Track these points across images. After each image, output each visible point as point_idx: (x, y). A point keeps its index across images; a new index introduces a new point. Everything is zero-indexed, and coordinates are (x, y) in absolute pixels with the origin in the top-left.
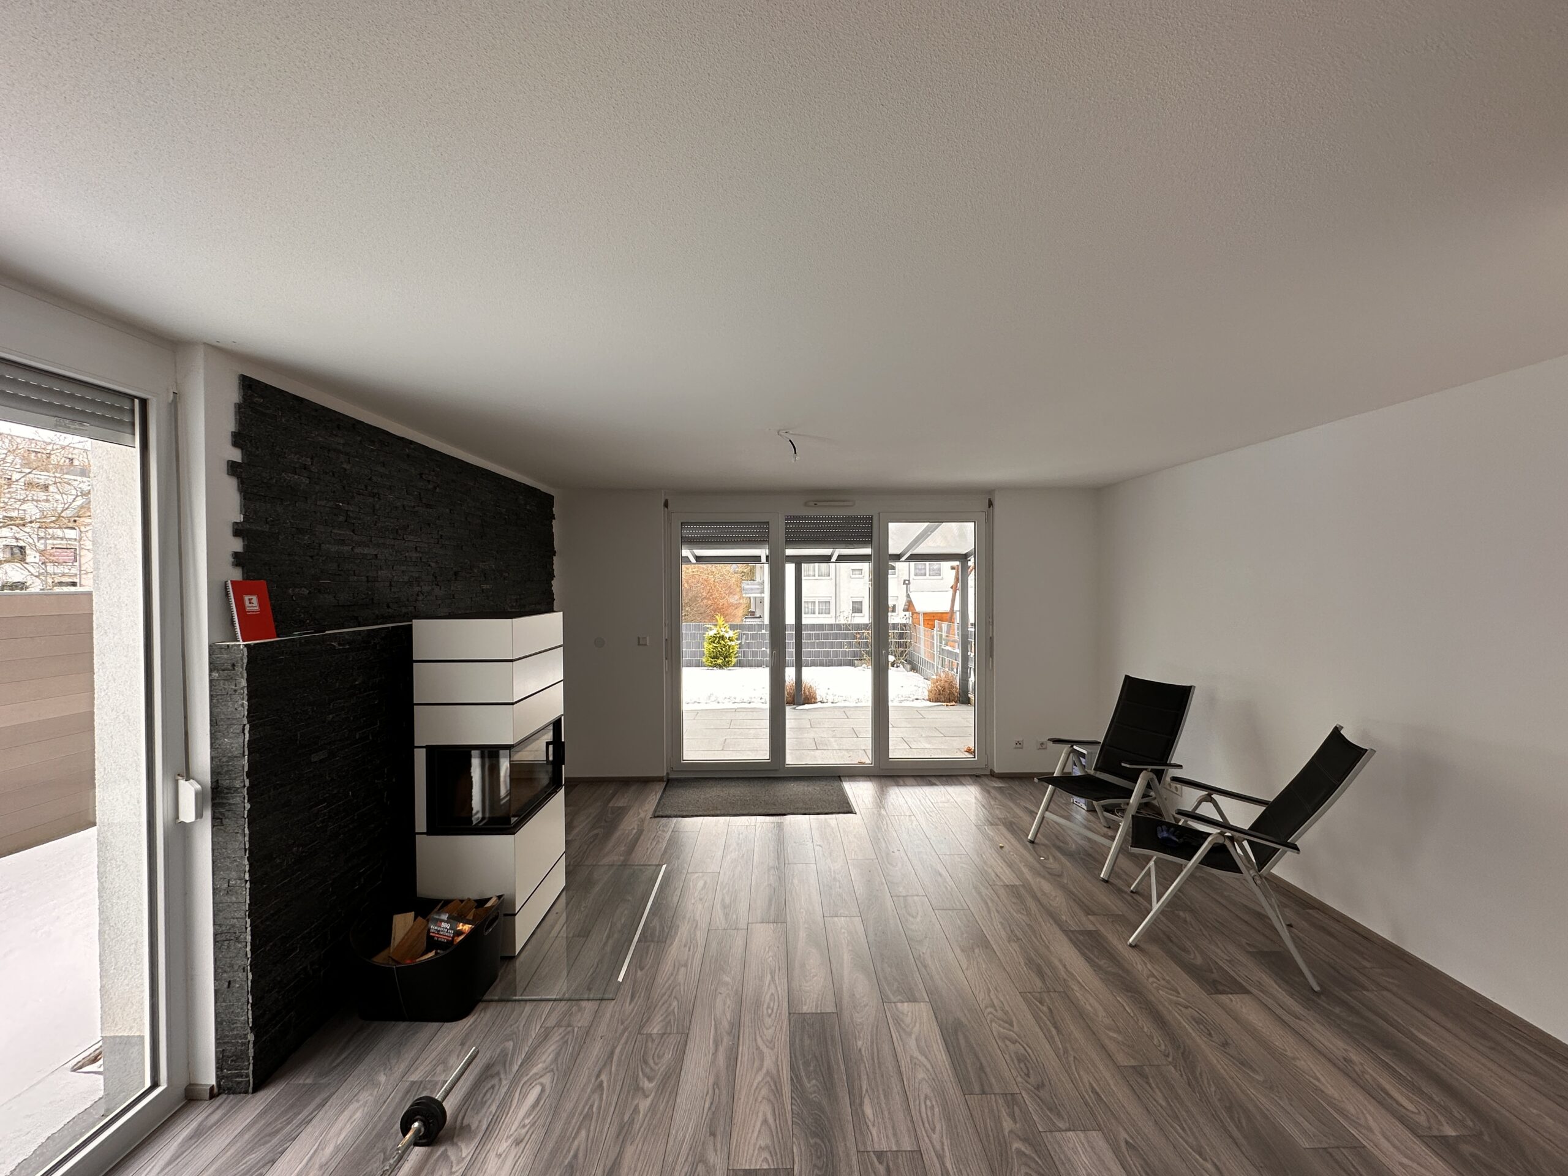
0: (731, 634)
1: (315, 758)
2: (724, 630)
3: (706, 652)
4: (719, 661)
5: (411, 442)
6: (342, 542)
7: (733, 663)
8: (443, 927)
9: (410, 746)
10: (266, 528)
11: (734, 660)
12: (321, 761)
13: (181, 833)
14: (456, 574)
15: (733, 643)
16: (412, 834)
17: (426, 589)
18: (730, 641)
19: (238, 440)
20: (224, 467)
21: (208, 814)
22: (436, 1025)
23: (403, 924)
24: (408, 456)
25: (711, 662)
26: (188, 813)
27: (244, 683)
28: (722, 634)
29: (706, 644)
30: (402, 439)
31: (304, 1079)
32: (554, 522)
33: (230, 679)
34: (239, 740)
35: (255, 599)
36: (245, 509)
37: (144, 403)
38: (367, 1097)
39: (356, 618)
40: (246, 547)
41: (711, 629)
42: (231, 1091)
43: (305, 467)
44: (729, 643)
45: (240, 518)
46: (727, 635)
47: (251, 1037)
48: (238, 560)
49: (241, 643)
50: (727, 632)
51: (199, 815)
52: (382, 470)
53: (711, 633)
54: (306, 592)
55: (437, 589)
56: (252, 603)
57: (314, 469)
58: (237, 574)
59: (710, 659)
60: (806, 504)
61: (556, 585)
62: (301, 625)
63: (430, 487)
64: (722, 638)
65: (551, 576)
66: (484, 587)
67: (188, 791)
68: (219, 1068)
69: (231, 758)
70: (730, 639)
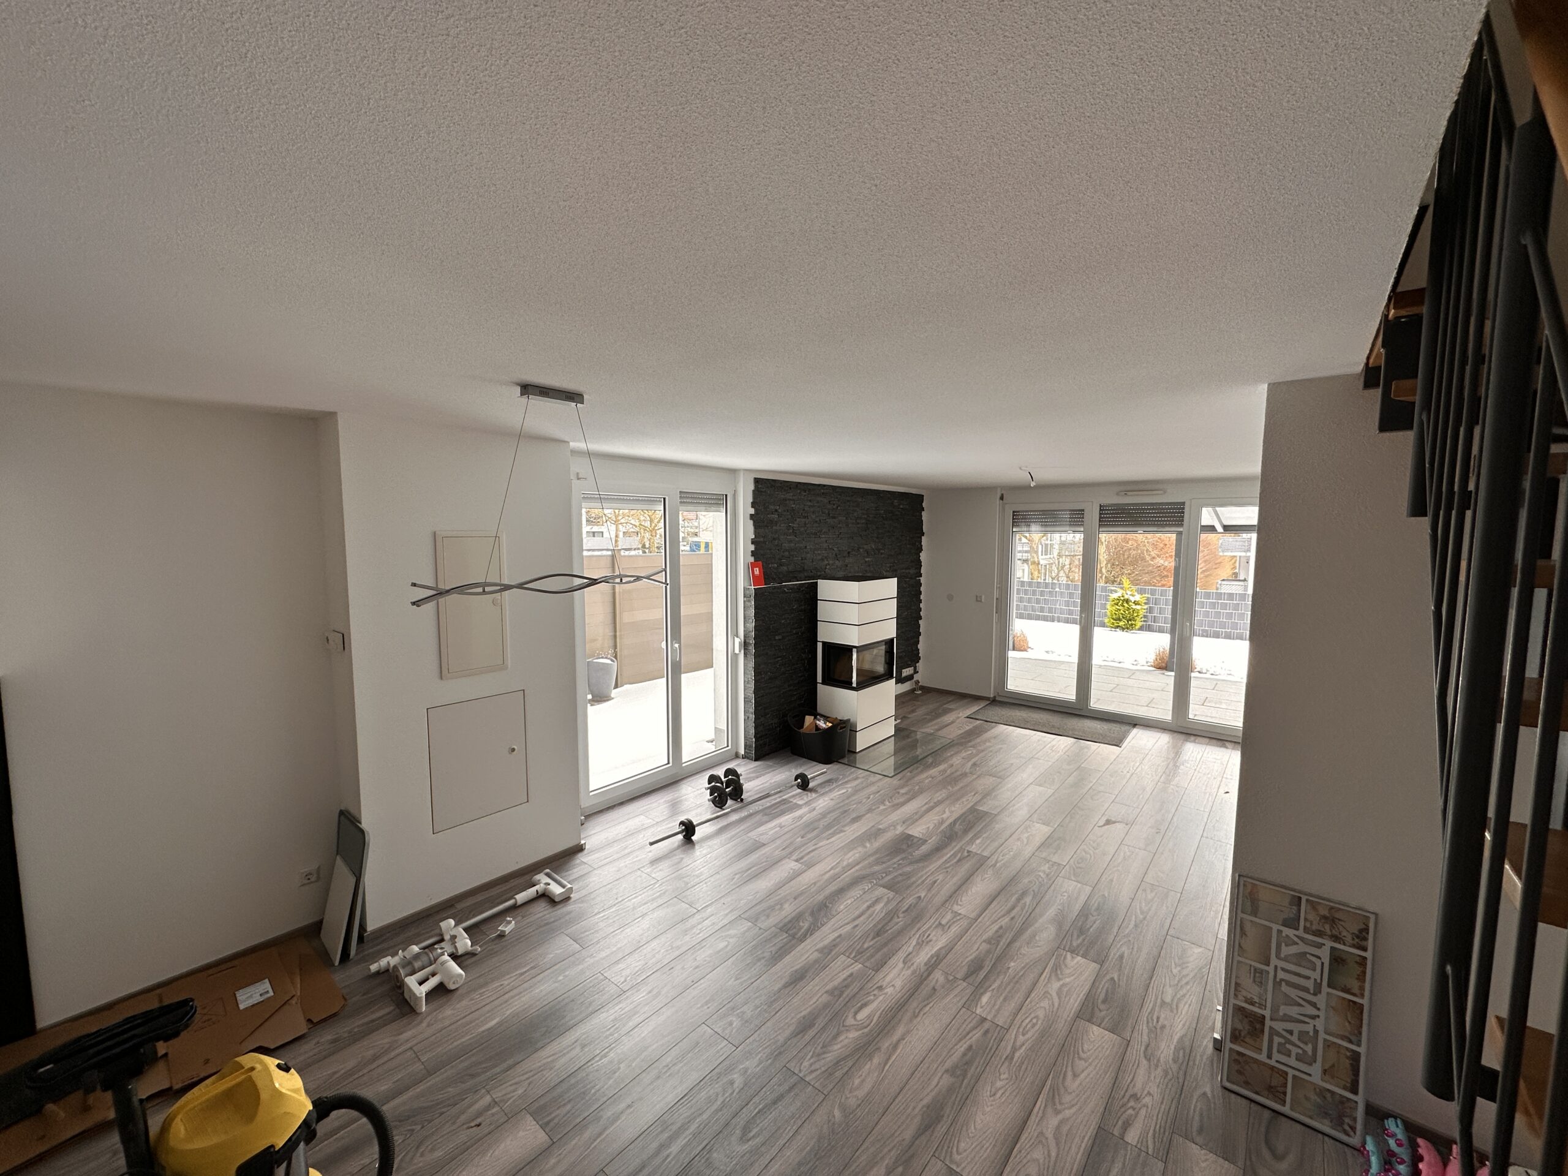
0: (1138, 597)
1: (777, 638)
2: (1129, 593)
3: (1109, 614)
4: (1121, 623)
5: (824, 486)
6: (790, 541)
7: (1137, 627)
8: (822, 724)
9: (816, 641)
10: (762, 539)
11: (1139, 624)
12: (779, 639)
13: (735, 656)
14: (849, 553)
15: (1138, 607)
16: (816, 683)
17: (831, 562)
18: (1136, 604)
19: (753, 505)
20: (749, 516)
21: (743, 651)
22: (816, 763)
23: (809, 719)
24: (823, 493)
25: (1113, 624)
26: (737, 651)
27: (753, 603)
28: (1126, 597)
29: (1108, 607)
30: (819, 485)
31: (769, 763)
32: (923, 513)
33: (749, 601)
34: (752, 625)
35: (757, 569)
36: (755, 533)
37: (726, 495)
38: (787, 773)
39: (796, 577)
40: (755, 548)
41: (1116, 592)
42: (748, 758)
43: (776, 511)
44: (1134, 607)
45: (754, 537)
46: (1132, 599)
47: (754, 740)
48: (753, 553)
49: (753, 587)
50: (1133, 596)
51: (740, 651)
52: (809, 504)
53: (1115, 596)
54: (776, 565)
55: (837, 562)
56: (757, 571)
57: (780, 511)
58: (752, 559)
59: (1112, 621)
60: (1118, 494)
61: (923, 556)
62: (774, 580)
63: (835, 507)
64: (1127, 601)
65: (921, 550)
66: (867, 559)
67: (737, 641)
68: (745, 749)
69: (750, 632)
70: (1136, 603)
